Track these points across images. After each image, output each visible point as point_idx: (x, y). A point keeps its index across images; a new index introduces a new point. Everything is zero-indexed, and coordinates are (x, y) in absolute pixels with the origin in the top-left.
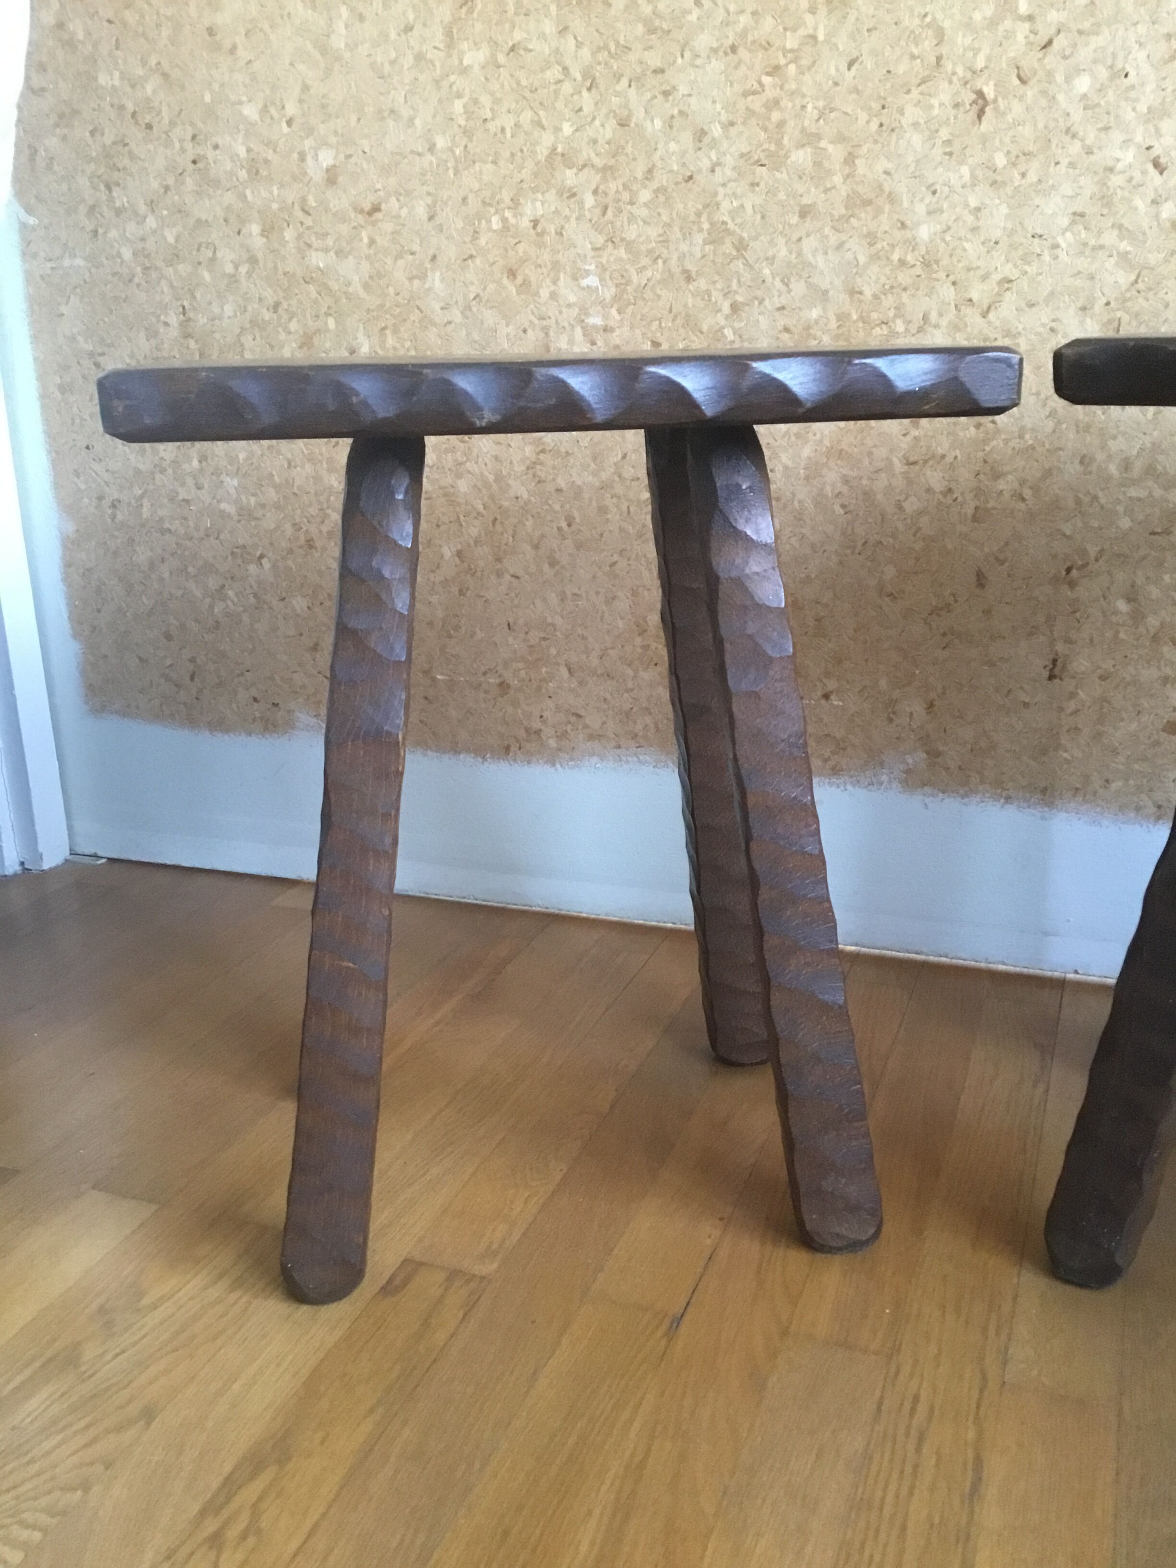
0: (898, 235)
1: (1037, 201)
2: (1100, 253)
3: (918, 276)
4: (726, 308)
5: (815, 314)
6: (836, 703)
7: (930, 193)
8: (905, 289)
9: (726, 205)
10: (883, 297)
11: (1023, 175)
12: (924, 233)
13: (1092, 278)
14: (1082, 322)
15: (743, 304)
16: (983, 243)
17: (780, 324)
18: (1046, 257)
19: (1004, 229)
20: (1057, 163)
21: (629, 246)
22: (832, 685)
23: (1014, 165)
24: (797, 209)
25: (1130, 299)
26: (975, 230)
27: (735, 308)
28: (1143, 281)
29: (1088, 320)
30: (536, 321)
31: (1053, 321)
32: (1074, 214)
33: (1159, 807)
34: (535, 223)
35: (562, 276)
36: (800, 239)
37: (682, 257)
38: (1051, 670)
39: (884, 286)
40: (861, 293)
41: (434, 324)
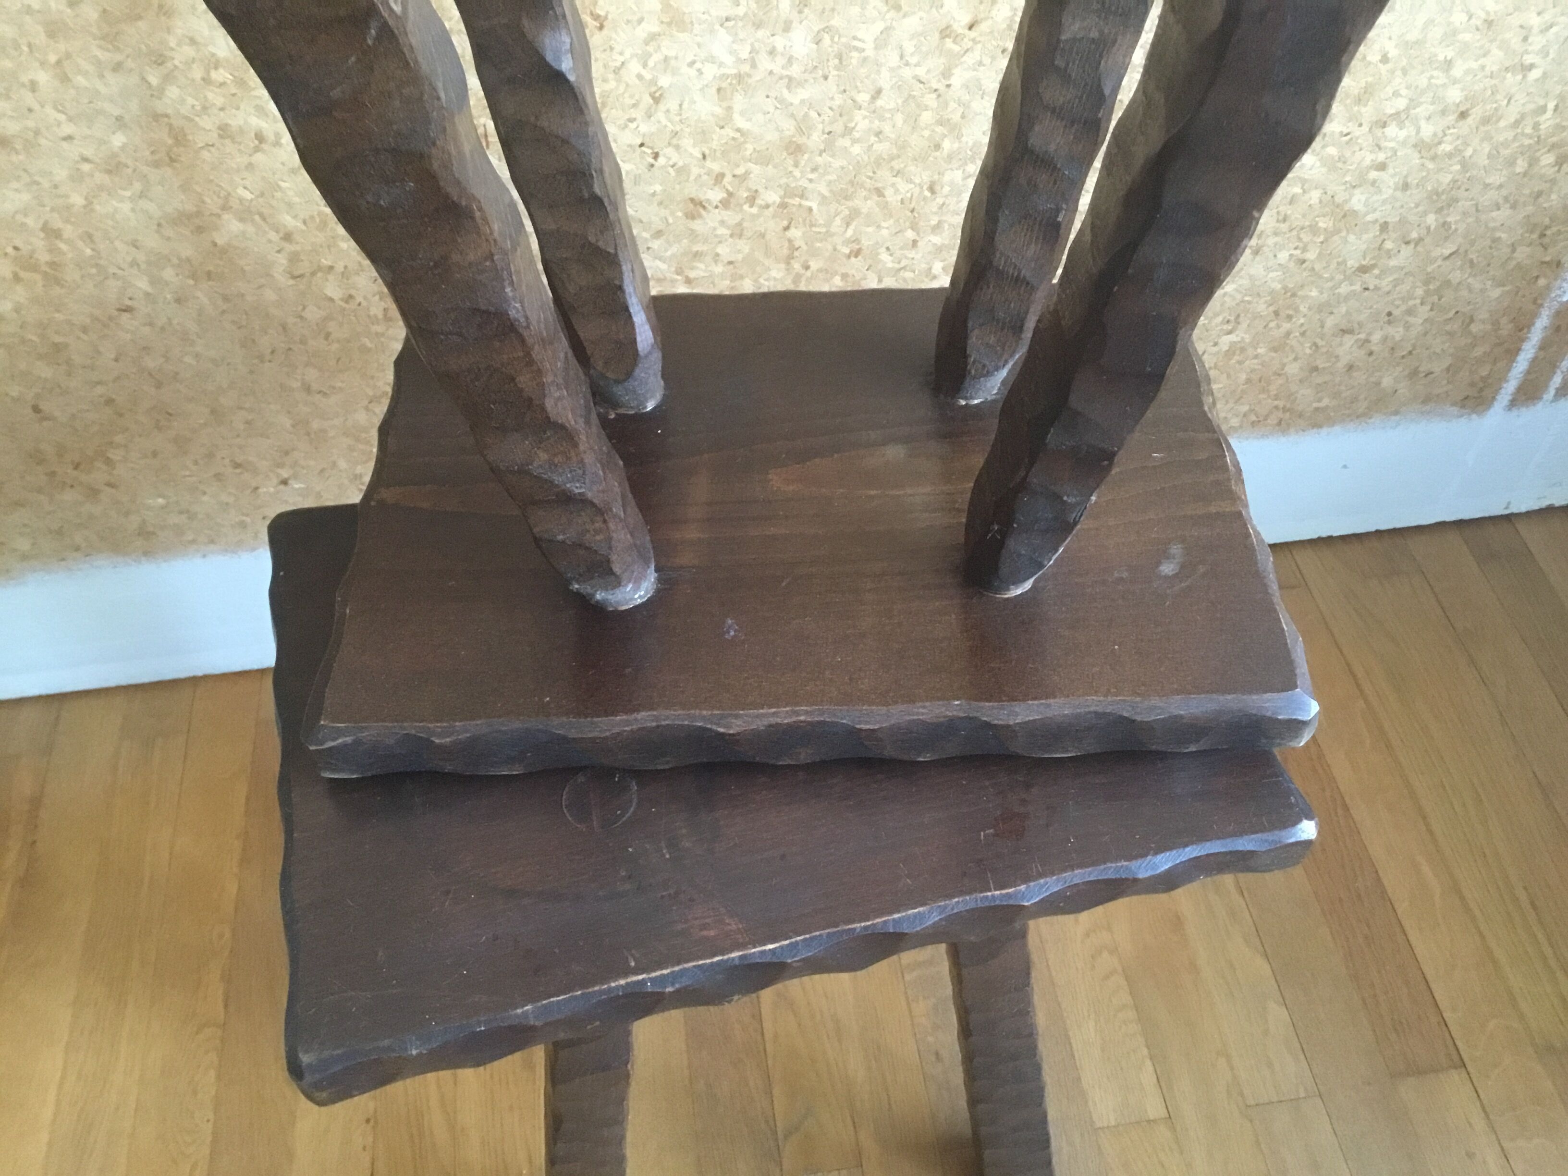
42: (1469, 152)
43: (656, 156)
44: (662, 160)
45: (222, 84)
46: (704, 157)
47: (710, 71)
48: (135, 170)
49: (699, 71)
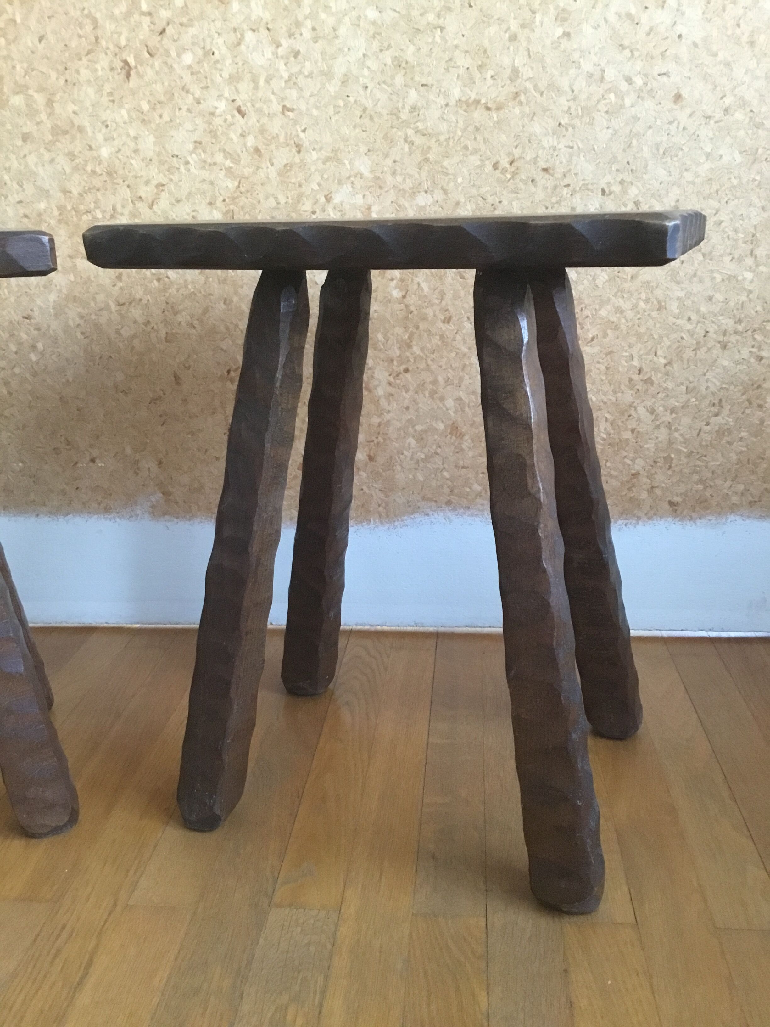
0: (88, 153)
1: (172, 133)
2: (215, 167)
3: (105, 181)
5: (42, 206)
6: (100, 465)
7: (104, 128)
8: (98, 190)
10: (85, 195)
11: (161, 116)
12: (105, 152)
13: (212, 183)
14: (211, 212)
16: (143, 160)
17: (21, 213)
18: (182, 169)
19: (154, 151)
20: (180, 109)
22: (95, 453)
23: (154, 109)
24: (20, 136)
25: (237, 197)
26: (136, 151)
28: (243, 186)
29: (214, 211)
31: (194, 211)
32: (195, 142)
36: (25, 156)
39: (84, 187)
40: (70, 192)
47: (359, 183)
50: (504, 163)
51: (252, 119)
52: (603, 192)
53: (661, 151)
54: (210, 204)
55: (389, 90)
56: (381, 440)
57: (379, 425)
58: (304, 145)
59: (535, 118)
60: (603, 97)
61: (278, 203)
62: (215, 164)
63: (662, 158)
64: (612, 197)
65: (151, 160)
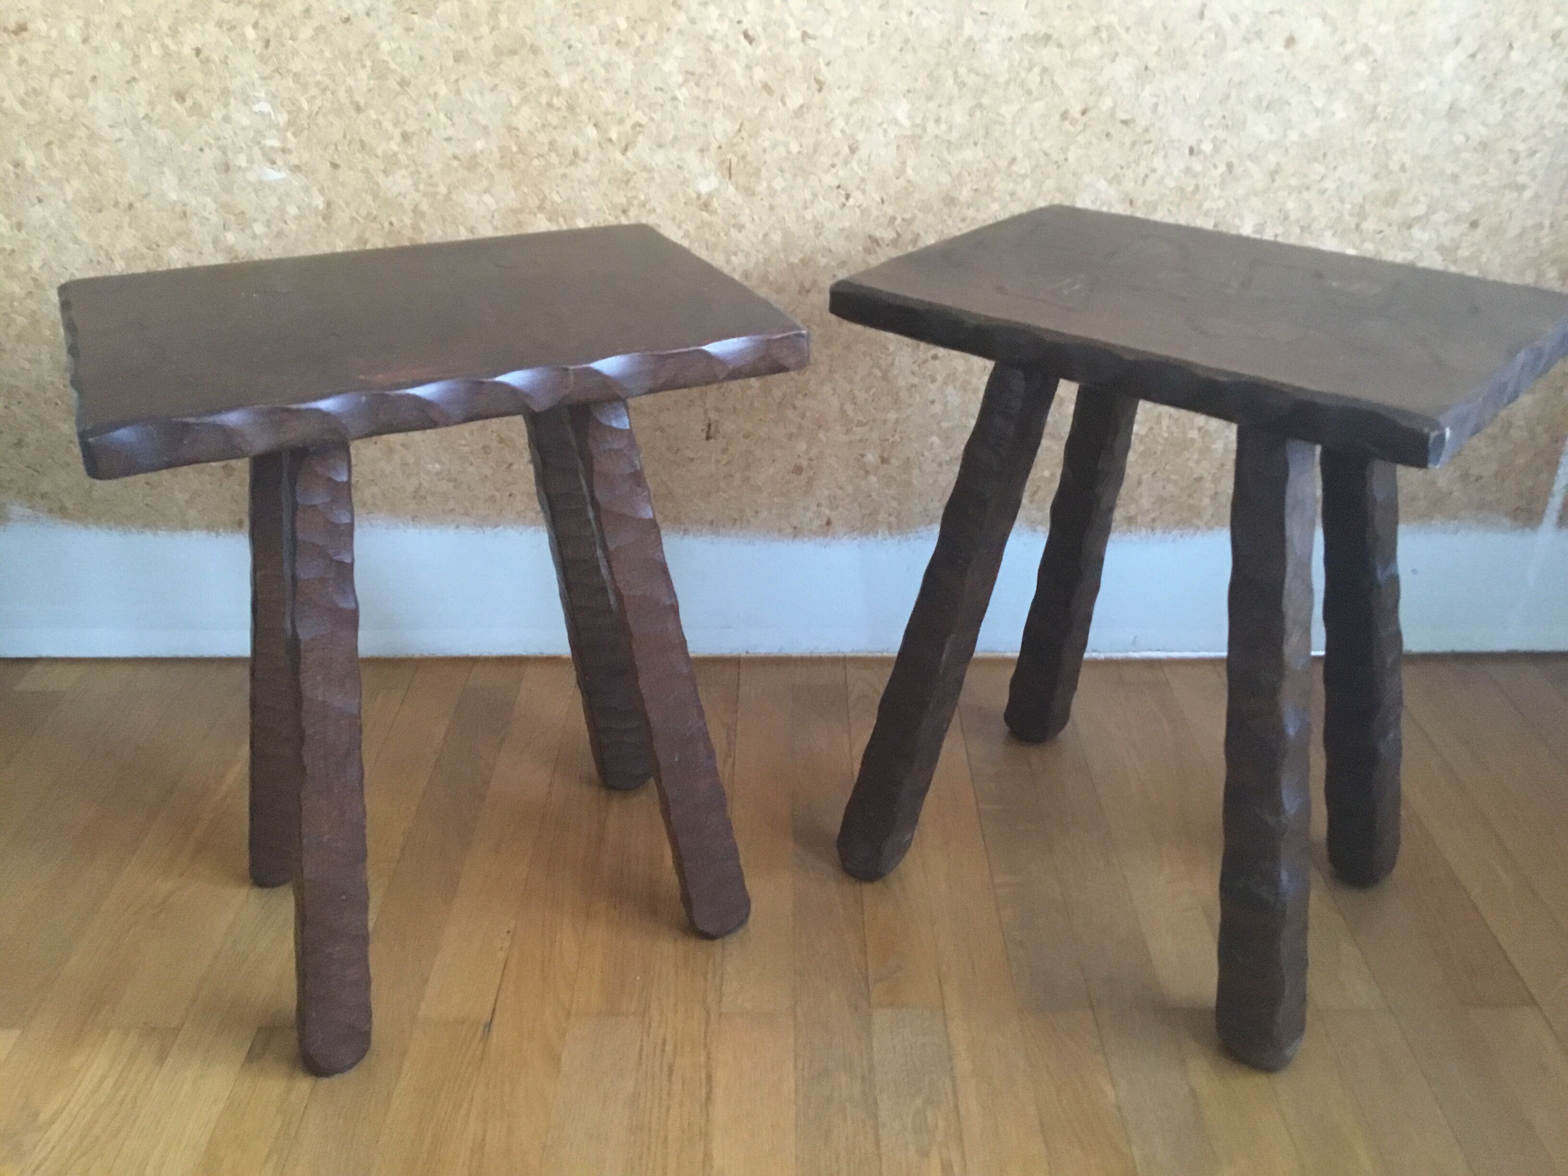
0: (543, 81)
1: (657, 60)
2: (710, 106)
3: (565, 118)
4: (398, 138)
5: (479, 145)
7: (566, 48)
8: (555, 128)
9: (385, 46)
10: (536, 134)
11: (642, 37)
12: (565, 81)
13: (705, 126)
15: (414, 134)
16: (616, 93)
17: (449, 154)
18: (668, 107)
19: (632, 81)
20: (669, 30)
21: (296, 77)
23: (634, 29)
24: (451, 55)
26: (607, 81)
27: (406, 137)
28: (745, 130)
29: (707, 161)
30: (212, 142)
31: (679, 160)
32: (687, 72)
33: (795, 528)
34: (198, 52)
35: (232, 101)
36: (457, 81)
37: (349, 90)
38: (708, 432)
39: (536, 123)
40: (517, 129)
41: (102, 140)
42: (1484, 259)
43: (848, 197)
44: (851, 201)
45: (559, 109)
46: (883, 201)
47: (893, 131)
48: (486, 170)
49: (885, 131)
50: (1075, 111)
51: (762, 48)
52: (1191, 151)
53: (1265, 103)
54: (702, 151)
55: (940, 17)
56: (897, 438)
57: (897, 421)
58: (827, 82)
59: (1117, 59)
60: (1201, 37)
61: (789, 153)
62: (710, 101)
63: (1265, 112)
64: (1201, 157)
65: (627, 93)
